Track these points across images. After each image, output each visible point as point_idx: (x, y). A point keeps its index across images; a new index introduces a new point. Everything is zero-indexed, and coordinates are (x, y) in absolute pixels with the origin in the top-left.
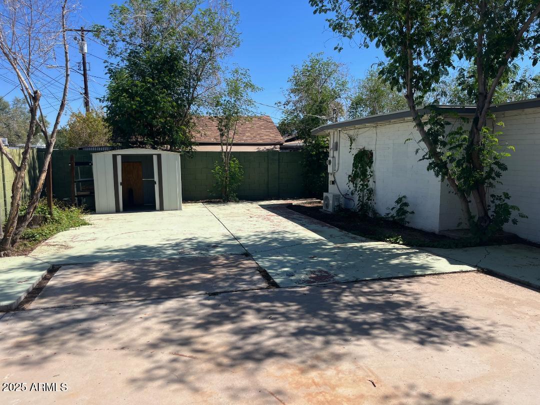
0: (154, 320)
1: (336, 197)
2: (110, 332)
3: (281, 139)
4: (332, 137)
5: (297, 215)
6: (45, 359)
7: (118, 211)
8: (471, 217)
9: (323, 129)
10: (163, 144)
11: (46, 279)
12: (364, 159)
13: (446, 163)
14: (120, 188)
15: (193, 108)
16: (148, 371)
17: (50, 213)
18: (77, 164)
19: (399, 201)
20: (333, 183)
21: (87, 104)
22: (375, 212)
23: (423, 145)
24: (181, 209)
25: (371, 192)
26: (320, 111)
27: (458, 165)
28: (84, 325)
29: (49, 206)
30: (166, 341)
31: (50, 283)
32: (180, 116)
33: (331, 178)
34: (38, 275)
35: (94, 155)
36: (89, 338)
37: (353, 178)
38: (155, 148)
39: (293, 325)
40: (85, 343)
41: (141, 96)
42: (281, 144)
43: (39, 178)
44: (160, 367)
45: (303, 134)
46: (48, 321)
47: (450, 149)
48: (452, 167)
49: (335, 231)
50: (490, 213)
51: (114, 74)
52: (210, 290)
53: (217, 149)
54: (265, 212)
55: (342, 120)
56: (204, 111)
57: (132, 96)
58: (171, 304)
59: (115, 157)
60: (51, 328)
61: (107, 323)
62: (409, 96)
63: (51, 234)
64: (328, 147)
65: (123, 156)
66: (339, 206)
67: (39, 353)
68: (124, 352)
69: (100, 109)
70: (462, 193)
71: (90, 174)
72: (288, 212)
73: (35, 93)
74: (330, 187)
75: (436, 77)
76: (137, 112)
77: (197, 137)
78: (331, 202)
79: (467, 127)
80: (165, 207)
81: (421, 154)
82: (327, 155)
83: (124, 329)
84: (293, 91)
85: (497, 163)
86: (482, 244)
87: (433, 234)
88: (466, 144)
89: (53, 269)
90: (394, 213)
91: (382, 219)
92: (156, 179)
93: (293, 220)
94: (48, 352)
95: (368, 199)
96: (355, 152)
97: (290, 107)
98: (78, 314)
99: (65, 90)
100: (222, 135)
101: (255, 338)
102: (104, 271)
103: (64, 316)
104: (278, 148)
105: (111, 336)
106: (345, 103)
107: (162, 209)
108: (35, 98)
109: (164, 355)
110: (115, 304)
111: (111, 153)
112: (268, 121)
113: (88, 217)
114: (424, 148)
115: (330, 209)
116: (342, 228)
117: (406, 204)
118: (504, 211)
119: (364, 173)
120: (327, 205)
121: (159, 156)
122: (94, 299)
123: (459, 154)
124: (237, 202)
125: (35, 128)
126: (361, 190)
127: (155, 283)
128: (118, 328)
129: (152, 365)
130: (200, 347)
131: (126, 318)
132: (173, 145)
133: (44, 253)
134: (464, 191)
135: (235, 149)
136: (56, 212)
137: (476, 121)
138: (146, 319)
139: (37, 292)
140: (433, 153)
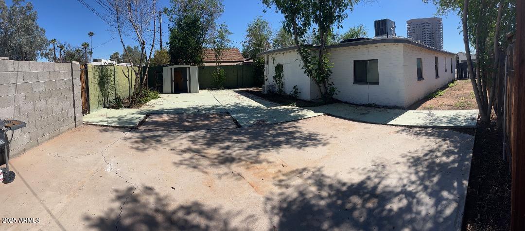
0: (185, 140)
1: (268, 87)
2: (168, 143)
3: (243, 59)
4: (265, 58)
5: (251, 95)
6: (144, 149)
7: (172, 93)
8: (321, 93)
9: (261, 54)
10: (190, 63)
11: (145, 118)
12: (279, 68)
13: (311, 70)
14: (173, 82)
15: (204, 44)
16: (181, 161)
17: (147, 93)
18: (157, 72)
19: (294, 87)
20: (267, 80)
21: (161, 46)
22: (285, 93)
23: (302, 62)
24: (198, 92)
25: (283, 84)
26: (260, 45)
27: (316, 71)
28: (159, 138)
29: (147, 89)
30: (189, 150)
31: (147, 120)
32: (198, 49)
33: (265, 78)
34: (143, 116)
35: (164, 68)
36: (160, 144)
37: (275, 77)
38: (187, 64)
39: (245, 145)
40: (159, 146)
41: (182, 39)
42: (243, 62)
43: (143, 79)
44: (185, 160)
45: (253, 57)
46: (146, 134)
47: (312, 64)
48: (313, 72)
49: (268, 102)
50: (328, 91)
51: (172, 31)
52: (209, 128)
53: (214, 64)
54: (236, 94)
55: (270, 50)
56: (208, 46)
57: (179, 40)
58: (192, 133)
59: (171, 68)
60: (147, 137)
61: (167, 139)
62: (296, 39)
63: (148, 101)
64: (264, 63)
65: (175, 69)
66: (269, 90)
67: (144, 146)
68: (172, 151)
69: (166, 47)
70: (318, 83)
71: (162, 77)
72: (247, 94)
73: (144, 41)
74: (265, 81)
75: (305, 30)
76: (180, 47)
77: (206, 59)
78: (266, 89)
79: (318, 54)
80: (192, 91)
81: (302, 66)
82: (264, 67)
83: (173, 142)
84: (248, 36)
85: (329, 70)
86: (326, 104)
87: (309, 101)
88: (317, 63)
89: (148, 114)
90: (292, 93)
91: (287, 96)
92: (188, 79)
93: (249, 97)
94: (146, 146)
95: (282, 87)
96: (276, 65)
97: (247, 44)
98: (156, 134)
99: (154, 40)
100: (216, 58)
101: (228, 151)
102: (165, 117)
103: (151, 134)
104: (241, 63)
105: (168, 144)
106: (271, 42)
107: (190, 92)
108: (143, 43)
109: (187, 155)
110: (170, 131)
111: (169, 67)
112: (237, 50)
113: (160, 95)
114: (303, 63)
115: (266, 92)
116: (271, 100)
117: (297, 89)
118: (333, 90)
119: (280, 75)
120: (264, 90)
121: (189, 68)
122: (162, 128)
123: (316, 67)
124: (223, 89)
125: (143, 57)
126: (279, 83)
127: (187, 124)
128: (172, 141)
129: (182, 159)
130: (203, 154)
131: (175, 138)
132: (195, 62)
133: (145, 108)
134: (318, 82)
135: (222, 64)
136: (149, 92)
137: (320, 52)
138: (182, 139)
139: (142, 123)
140: (306, 66)
